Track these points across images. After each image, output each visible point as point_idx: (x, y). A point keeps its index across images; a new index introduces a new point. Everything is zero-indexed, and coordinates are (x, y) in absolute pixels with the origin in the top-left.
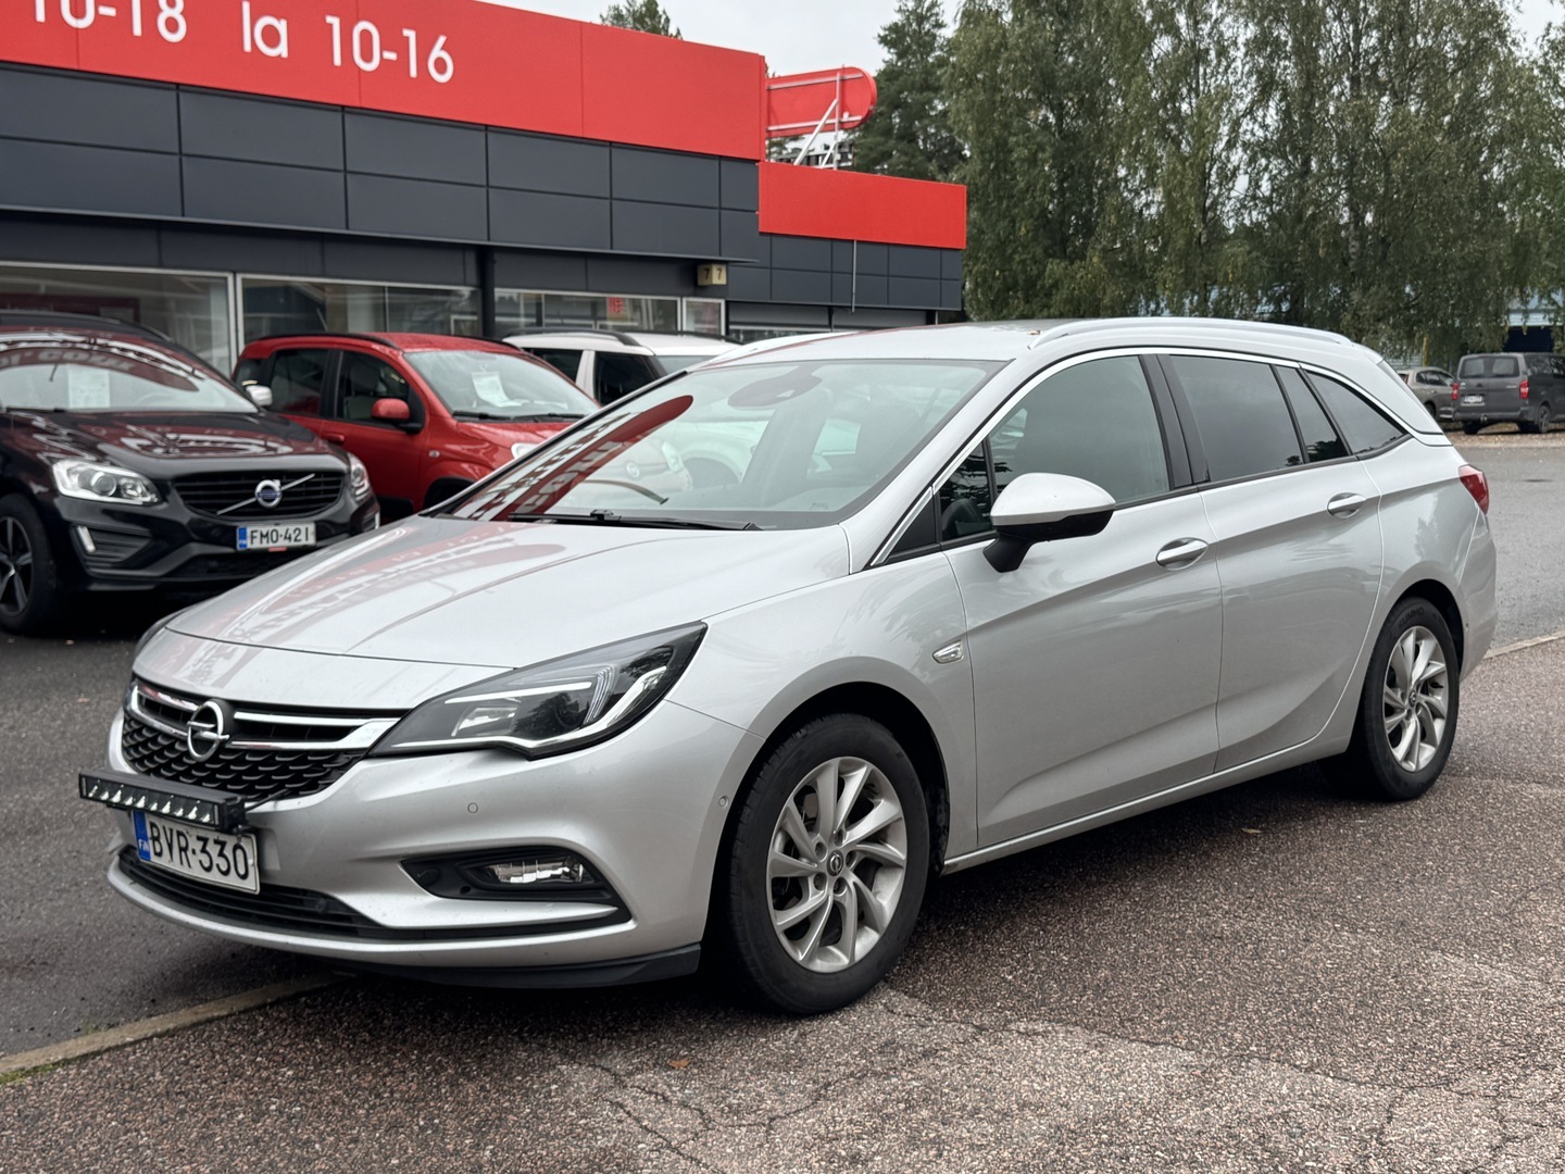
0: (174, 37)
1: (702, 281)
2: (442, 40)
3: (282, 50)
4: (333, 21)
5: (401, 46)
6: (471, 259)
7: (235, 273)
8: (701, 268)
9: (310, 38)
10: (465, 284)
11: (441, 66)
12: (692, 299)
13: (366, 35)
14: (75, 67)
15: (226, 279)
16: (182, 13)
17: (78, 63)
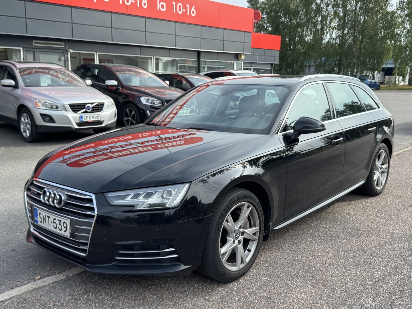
0: (145, 7)
1: (239, 58)
2: (194, 7)
3: (164, 9)
4: (174, 3)
5: (186, 9)
6: (196, 53)
7: (153, 56)
8: (239, 55)
9: (170, 7)
10: (195, 58)
11: (193, 12)
12: (238, 62)
13: (180, 6)
14: (127, 13)
15: (152, 58)
16: (147, 2)
17: (128, 12)
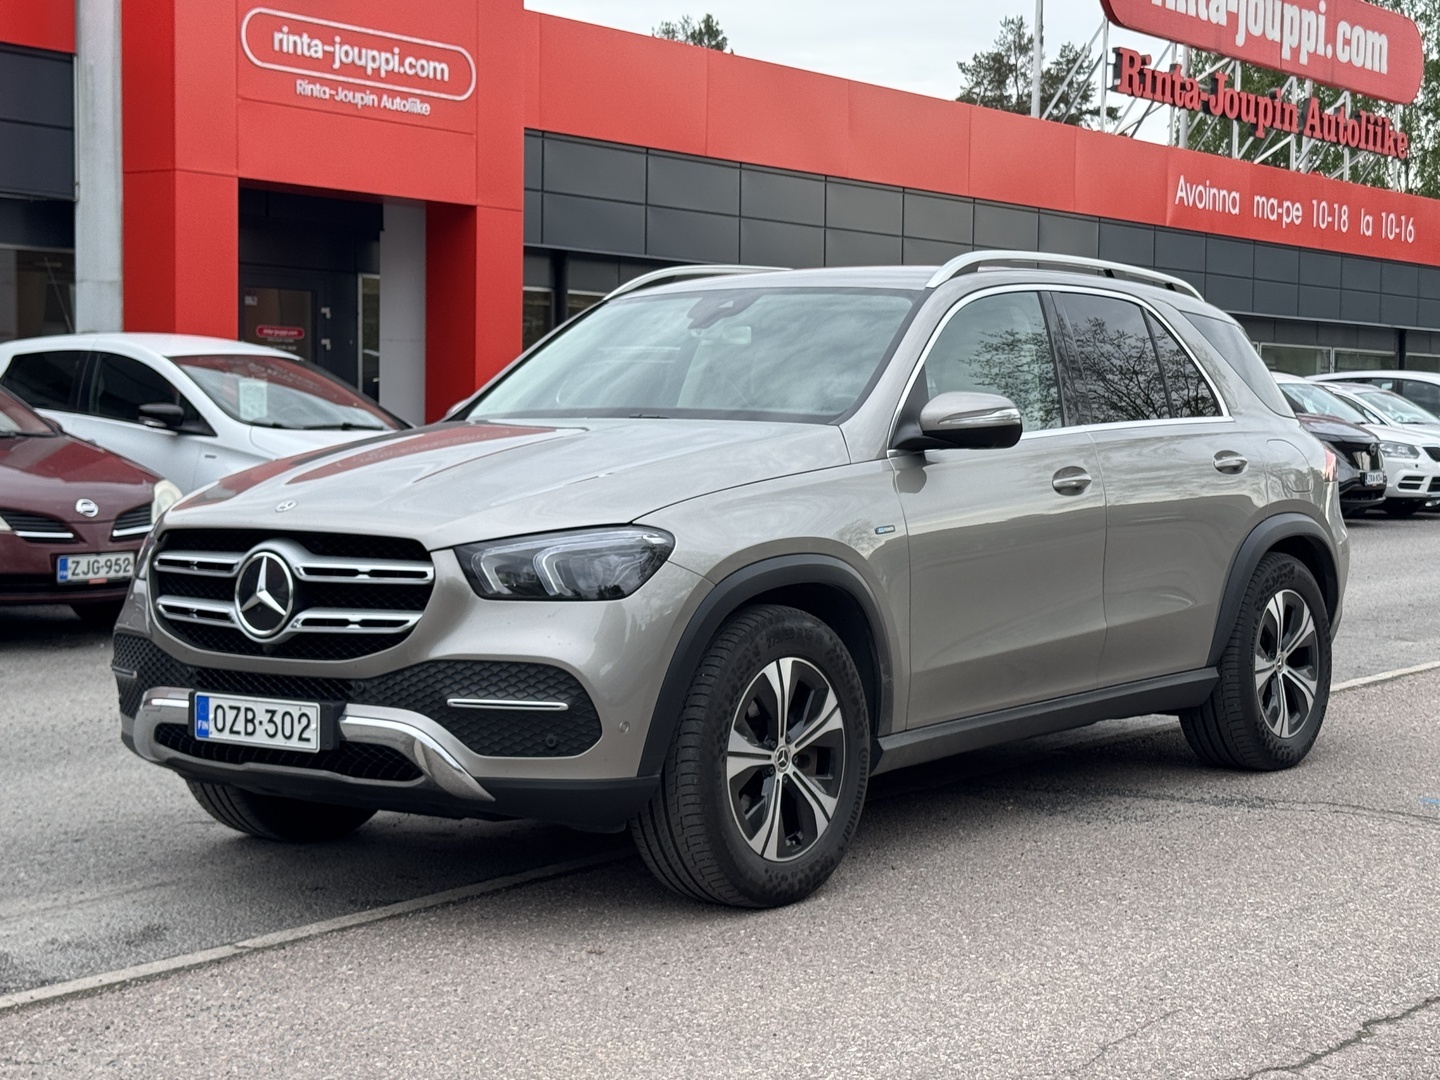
0: (1344, 230)
2: (1412, 219)
3: (1369, 233)
4: (1384, 214)
5: (1399, 225)
9: (1377, 225)
11: (1411, 234)
13: (1392, 221)
16: (1348, 218)
17: (1321, 246)
